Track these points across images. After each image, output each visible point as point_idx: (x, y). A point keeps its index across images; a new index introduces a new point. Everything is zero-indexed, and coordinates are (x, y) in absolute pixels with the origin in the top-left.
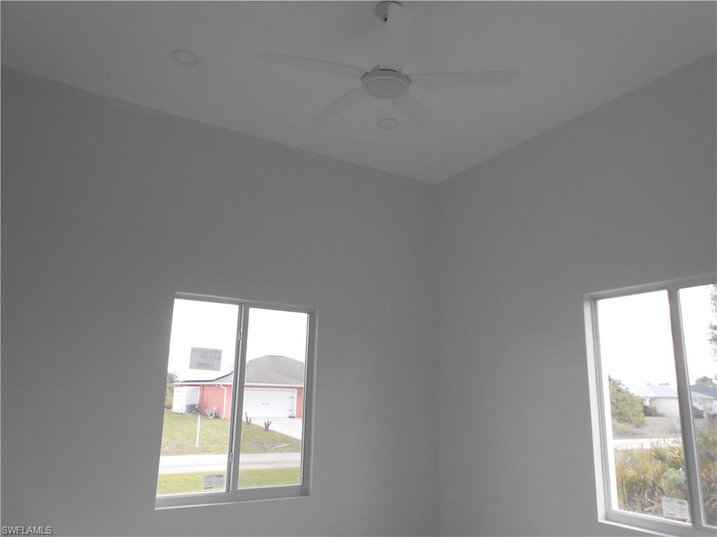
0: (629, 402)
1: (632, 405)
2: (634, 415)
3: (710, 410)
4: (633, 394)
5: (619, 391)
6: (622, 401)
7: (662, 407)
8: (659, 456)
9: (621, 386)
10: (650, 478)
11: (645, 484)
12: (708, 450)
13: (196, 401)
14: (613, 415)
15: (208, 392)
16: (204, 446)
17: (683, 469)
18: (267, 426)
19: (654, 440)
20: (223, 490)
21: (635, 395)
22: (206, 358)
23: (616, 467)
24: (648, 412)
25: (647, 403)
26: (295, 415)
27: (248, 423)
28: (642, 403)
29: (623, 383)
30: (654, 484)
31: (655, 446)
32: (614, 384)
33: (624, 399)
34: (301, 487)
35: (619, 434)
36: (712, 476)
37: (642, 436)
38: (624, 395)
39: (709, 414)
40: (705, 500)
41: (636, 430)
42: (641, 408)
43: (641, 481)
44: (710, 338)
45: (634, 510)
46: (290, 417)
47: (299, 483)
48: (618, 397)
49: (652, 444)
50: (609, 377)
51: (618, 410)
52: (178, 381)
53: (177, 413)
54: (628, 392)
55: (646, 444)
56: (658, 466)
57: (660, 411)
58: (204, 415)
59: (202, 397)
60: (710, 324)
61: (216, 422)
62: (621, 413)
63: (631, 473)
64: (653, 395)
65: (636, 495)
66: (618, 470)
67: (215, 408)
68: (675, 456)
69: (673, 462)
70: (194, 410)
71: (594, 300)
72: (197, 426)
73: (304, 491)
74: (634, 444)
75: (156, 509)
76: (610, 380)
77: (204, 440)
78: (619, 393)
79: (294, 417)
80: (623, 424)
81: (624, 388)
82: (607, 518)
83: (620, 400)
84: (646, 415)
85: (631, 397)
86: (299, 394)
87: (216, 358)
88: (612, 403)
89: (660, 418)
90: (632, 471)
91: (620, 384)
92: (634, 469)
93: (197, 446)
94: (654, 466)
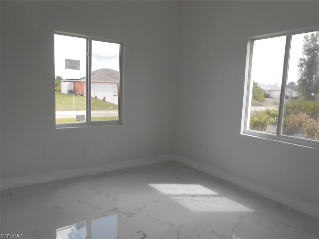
0: (259, 92)
1: (260, 93)
2: (260, 97)
3: (292, 95)
4: (262, 88)
5: (256, 87)
6: (257, 91)
7: (273, 94)
8: (268, 113)
9: (257, 85)
10: (263, 121)
11: (261, 123)
12: (288, 110)
13: (72, 88)
14: (252, 97)
15: (77, 84)
16: (77, 107)
17: (276, 118)
18: (104, 99)
19: (267, 107)
20: (85, 121)
21: (263, 89)
22: (72, 64)
23: (250, 117)
24: (267, 96)
25: (267, 93)
26: (116, 95)
27: (96, 98)
28: (265, 92)
29: (258, 84)
30: (264, 123)
31: (267, 109)
32: (254, 84)
33: (258, 90)
34: (119, 121)
35: (253, 105)
36: (287, 120)
37: (262, 106)
38: (258, 89)
39: (291, 97)
40: (283, 129)
41: (260, 103)
42: (264, 94)
43: (259, 122)
44: (299, 64)
45: (255, 130)
46: (114, 96)
47: (117, 119)
48: (255, 90)
49: (266, 108)
50: (253, 81)
51: (254, 95)
52: (63, 80)
53: (64, 94)
54: (260, 88)
55: (264, 109)
56: (267, 116)
57: (271, 96)
58: (76, 95)
59: (74, 87)
60: (300, 58)
61: (81, 97)
62: (255, 96)
63: (256, 119)
64: (270, 89)
65: (256, 127)
66: (251, 118)
67: (81, 92)
68: (274, 112)
69: (273, 115)
70: (72, 92)
71: (253, 41)
72: (73, 99)
73: (120, 122)
74: (259, 109)
75: (56, 128)
76: (253, 82)
77: (77, 105)
78: (256, 88)
79: (116, 96)
80: (255, 101)
81: (258, 86)
82: (244, 133)
83: (256, 91)
84: (265, 97)
85: (261, 90)
86: (117, 85)
87: (77, 64)
88: (253, 92)
89: (271, 99)
90: (256, 118)
91: (257, 84)
92: (257, 117)
93: (74, 107)
94: (265, 116)
